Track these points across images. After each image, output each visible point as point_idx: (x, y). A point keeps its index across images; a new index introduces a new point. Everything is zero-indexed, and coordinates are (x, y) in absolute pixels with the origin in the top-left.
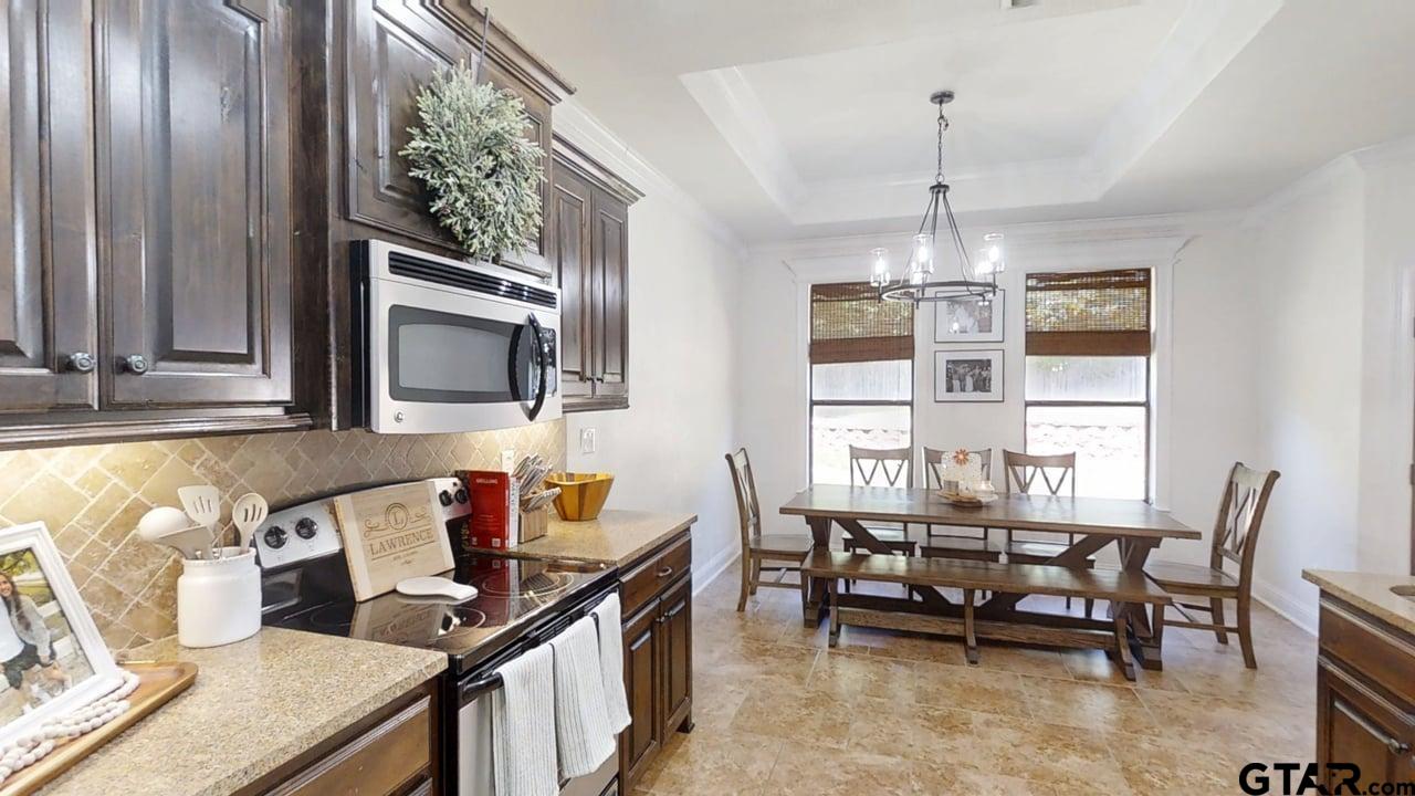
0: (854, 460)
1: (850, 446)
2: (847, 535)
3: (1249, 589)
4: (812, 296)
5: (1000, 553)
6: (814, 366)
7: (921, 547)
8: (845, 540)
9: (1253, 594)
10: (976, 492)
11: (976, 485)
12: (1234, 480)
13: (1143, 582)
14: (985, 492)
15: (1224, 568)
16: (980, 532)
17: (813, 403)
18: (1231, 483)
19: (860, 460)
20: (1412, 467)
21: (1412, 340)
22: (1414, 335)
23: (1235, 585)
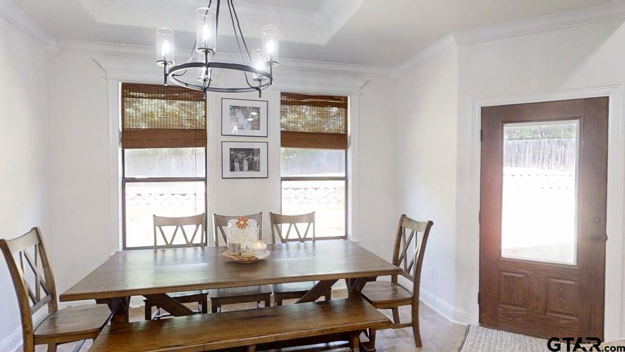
0: (157, 228)
1: (154, 216)
3: (418, 297)
4: (123, 92)
5: (271, 293)
6: (126, 151)
7: (211, 298)
10: (254, 250)
11: (257, 248)
12: (403, 225)
13: (361, 300)
17: (125, 180)
18: (401, 228)
19: (163, 228)
20: (480, 212)
21: (480, 142)
22: (482, 139)
23: (410, 296)
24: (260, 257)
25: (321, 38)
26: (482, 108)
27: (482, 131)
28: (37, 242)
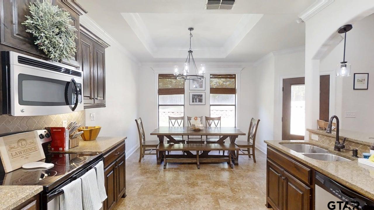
0: (170, 120)
1: (169, 116)
2: (168, 140)
4: (159, 77)
5: (205, 141)
6: (159, 96)
7: (186, 141)
8: (168, 141)
9: (255, 146)
10: (199, 127)
11: (199, 125)
13: (235, 146)
14: (201, 127)
15: (250, 141)
16: (200, 137)
17: (159, 105)
18: (251, 122)
19: (171, 120)
20: (282, 118)
21: (282, 92)
22: (283, 91)
23: (252, 145)
24: (201, 129)
25: (223, 56)
26: (283, 79)
27: (283, 88)
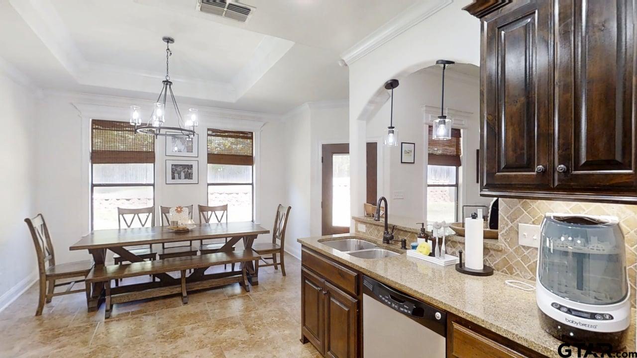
0: (121, 216)
1: (118, 208)
2: (117, 256)
3: (283, 248)
4: (92, 126)
5: (197, 251)
6: (94, 165)
7: (159, 255)
8: (115, 258)
9: (285, 250)
10: (186, 225)
11: (186, 221)
12: (279, 211)
13: (252, 252)
14: (190, 225)
15: (277, 243)
16: (188, 243)
17: (93, 186)
18: (278, 212)
19: (124, 215)
20: (322, 202)
21: (321, 163)
22: (322, 162)
23: (279, 248)
24: (190, 228)
25: (232, 99)
26: (323, 145)
27: (322, 158)
28: (42, 223)
